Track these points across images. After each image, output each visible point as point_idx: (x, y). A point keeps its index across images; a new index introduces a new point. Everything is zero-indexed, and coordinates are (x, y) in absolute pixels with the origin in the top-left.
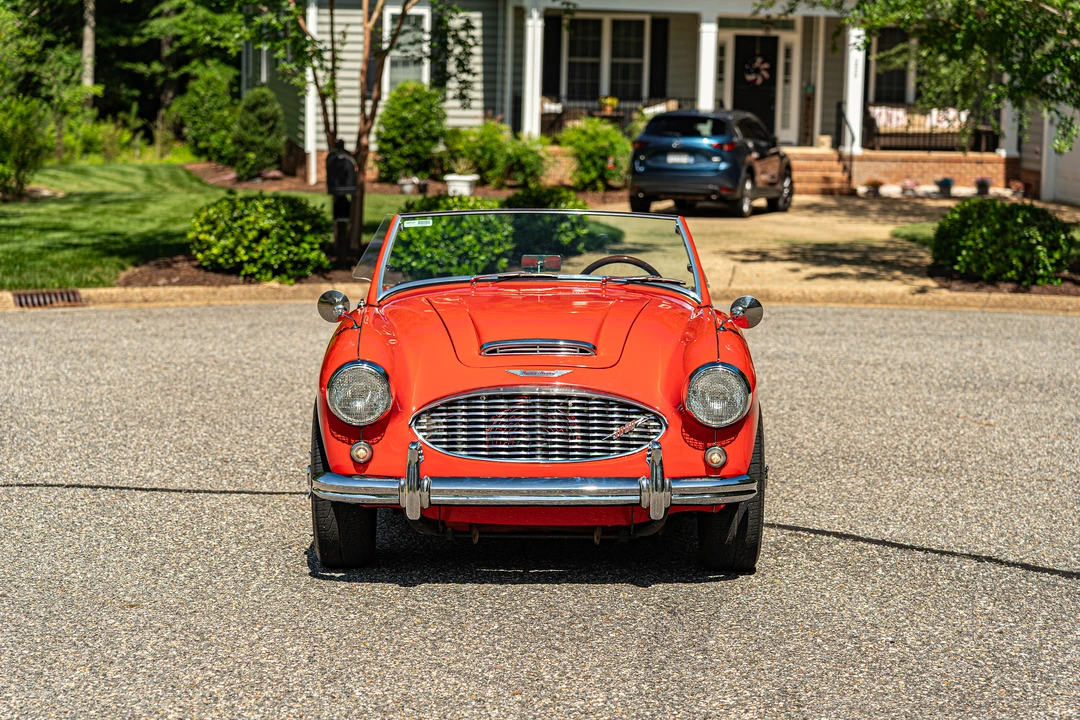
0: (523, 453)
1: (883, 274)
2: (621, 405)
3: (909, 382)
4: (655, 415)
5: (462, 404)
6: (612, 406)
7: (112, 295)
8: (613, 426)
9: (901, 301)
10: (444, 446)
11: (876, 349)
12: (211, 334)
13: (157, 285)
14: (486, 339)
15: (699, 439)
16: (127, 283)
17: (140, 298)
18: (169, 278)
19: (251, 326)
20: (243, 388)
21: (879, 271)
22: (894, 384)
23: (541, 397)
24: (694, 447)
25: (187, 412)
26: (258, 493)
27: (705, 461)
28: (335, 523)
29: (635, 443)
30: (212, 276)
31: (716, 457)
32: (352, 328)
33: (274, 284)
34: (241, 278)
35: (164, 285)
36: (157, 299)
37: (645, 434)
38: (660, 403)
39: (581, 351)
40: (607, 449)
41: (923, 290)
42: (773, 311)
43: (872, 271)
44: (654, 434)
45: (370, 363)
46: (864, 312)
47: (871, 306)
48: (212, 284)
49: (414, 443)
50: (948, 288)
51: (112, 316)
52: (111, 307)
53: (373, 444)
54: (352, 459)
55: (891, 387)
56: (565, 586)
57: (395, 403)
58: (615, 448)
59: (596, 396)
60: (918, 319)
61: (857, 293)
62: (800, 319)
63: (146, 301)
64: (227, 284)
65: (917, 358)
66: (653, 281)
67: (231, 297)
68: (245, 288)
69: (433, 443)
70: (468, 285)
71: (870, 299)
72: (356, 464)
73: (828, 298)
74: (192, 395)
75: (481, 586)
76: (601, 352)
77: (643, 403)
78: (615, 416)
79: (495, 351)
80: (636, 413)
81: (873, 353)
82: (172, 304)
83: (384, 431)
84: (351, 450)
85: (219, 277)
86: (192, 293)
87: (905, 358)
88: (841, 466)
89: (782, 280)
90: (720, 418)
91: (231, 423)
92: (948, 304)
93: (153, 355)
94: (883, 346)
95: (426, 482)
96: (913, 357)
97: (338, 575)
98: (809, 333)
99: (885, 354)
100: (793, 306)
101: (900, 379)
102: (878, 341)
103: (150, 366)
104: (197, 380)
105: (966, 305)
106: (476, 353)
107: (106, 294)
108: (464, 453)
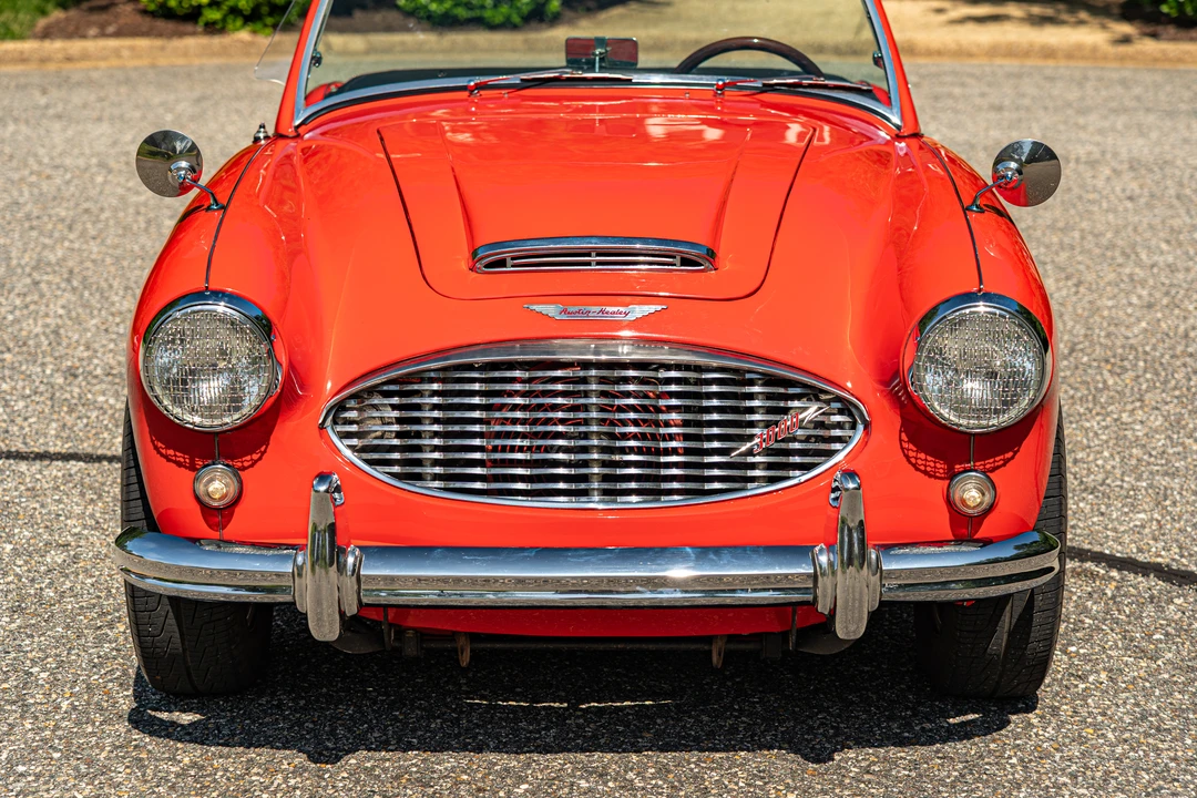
0: (562, 486)
1: (1065, 17)
2: (770, 380)
3: (1152, 196)
4: (838, 399)
5: (432, 380)
6: (751, 383)
7: (22, 53)
8: (752, 424)
9: (1093, 54)
10: (396, 469)
11: (1082, 135)
12: (137, 114)
13: (84, 37)
14: (484, 237)
15: (937, 455)
16: (46, 34)
17: (60, 56)
18: (102, 27)
19: (198, 100)
20: (152, 215)
21: (1059, 11)
22: (1130, 198)
23: (599, 365)
24: (925, 473)
25: (49, 264)
26: (100, 459)
27: (949, 502)
28: (172, 621)
29: (797, 459)
30: (161, 24)
31: (971, 493)
32: (209, 209)
33: (244, 35)
34: (200, 28)
35: (95, 37)
36: (85, 56)
37: (820, 443)
38: (854, 378)
39: (685, 262)
40: (739, 475)
41: (1126, 40)
42: (922, 71)
43: (1049, 11)
44: (839, 439)
45: (232, 299)
46: (1048, 72)
47: (1051, 63)
48: (160, 35)
49: (323, 477)
50: (1154, 36)
51: (13, 84)
52: (19, 68)
53: (244, 469)
54: (197, 498)
55: (1129, 205)
56: (653, 760)
57: (288, 379)
58: (757, 473)
59: (715, 363)
60: (1124, 83)
61: (1031, 45)
62: (963, 85)
63: (69, 59)
64: (181, 35)
65: (1146, 151)
66: (811, 86)
67: (186, 54)
68: (204, 41)
69: (370, 462)
70: (466, 94)
71: (1049, 53)
72: (207, 511)
73: (993, 52)
74: (70, 228)
75: (476, 757)
76: (726, 262)
77: (816, 376)
78: (756, 403)
79: (502, 263)
80: (798, 397)
81: (1080, 141)
82: (103, 64)
83: (266, 442)
84: (196, 479)
85: (170, 26)
86: (132, 48)
87: (1130, 151)
88: (1110, 382)
89: (926, 26)
90: (982, 411)
91: (111, 286)
92: (1156, 60)
93: (41, 151)
94: (1091, 128)
95: (351, 560)
96: (1139, 147)
97: (186, 718)
98: (980, 109)
99: (1098, 144)
100: (948, 64)
101: (1138, 191)
102: (1081, 121)
103: (26, 172)
104: (87, 200)
105: (1180, 60)
106: (464, 266)
107: (15, 50)
108: (437, 484)
